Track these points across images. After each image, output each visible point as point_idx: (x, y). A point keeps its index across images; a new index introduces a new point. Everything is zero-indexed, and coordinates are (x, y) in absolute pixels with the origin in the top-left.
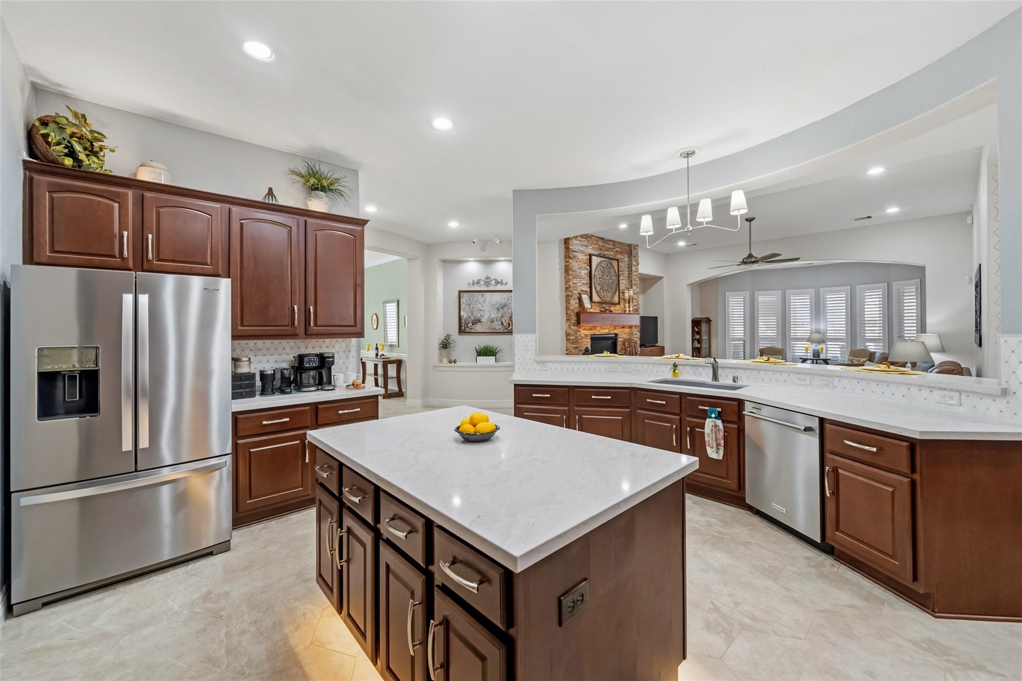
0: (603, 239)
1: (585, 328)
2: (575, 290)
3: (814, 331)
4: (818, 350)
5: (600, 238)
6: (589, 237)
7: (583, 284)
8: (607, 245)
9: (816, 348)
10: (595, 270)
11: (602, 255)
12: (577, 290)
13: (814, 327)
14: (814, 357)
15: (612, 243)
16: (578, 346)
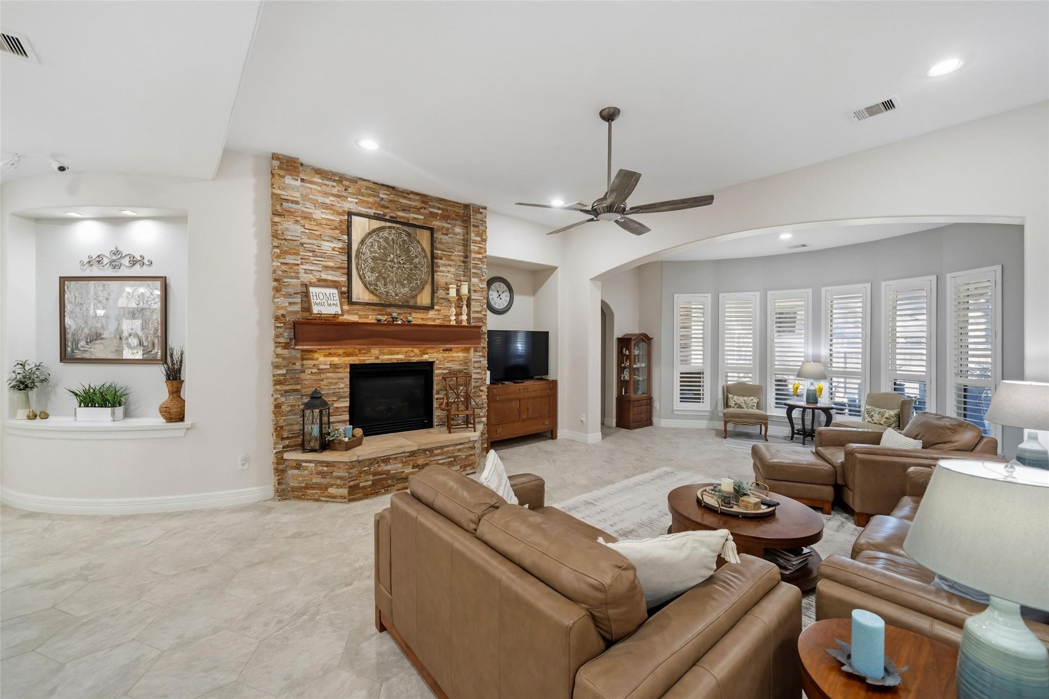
0: (393, 188)
1: (332, 351)
2: (292, 278)
3: (810, 359)
4: (815, 390)
5: (383, 185)
6: (347, 180)
7: (327, 268)
8: (401, 200)
9: (812, 388)
10: (362, 242)
11: (387, 217)
12: (298, 278)
13: (810, 351)
14: (808, 402)
15: (418, 198)
16: (298, 387)
